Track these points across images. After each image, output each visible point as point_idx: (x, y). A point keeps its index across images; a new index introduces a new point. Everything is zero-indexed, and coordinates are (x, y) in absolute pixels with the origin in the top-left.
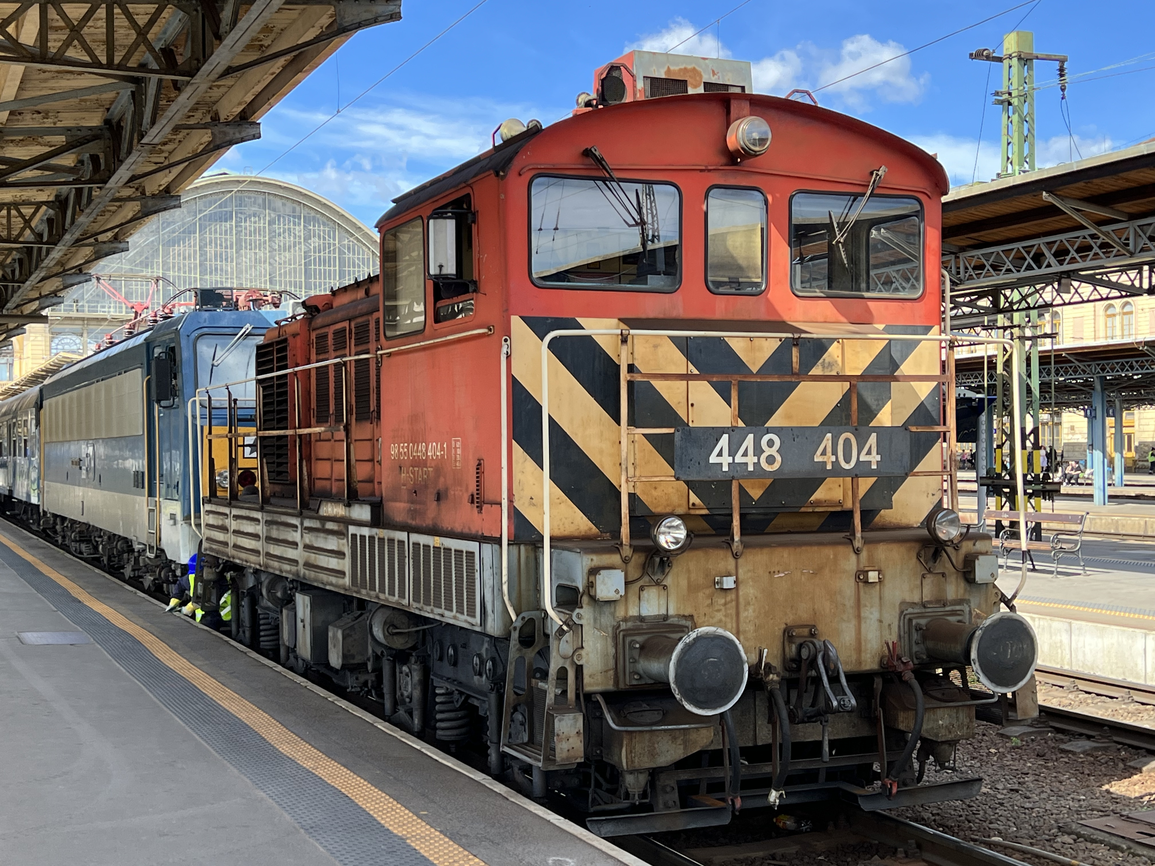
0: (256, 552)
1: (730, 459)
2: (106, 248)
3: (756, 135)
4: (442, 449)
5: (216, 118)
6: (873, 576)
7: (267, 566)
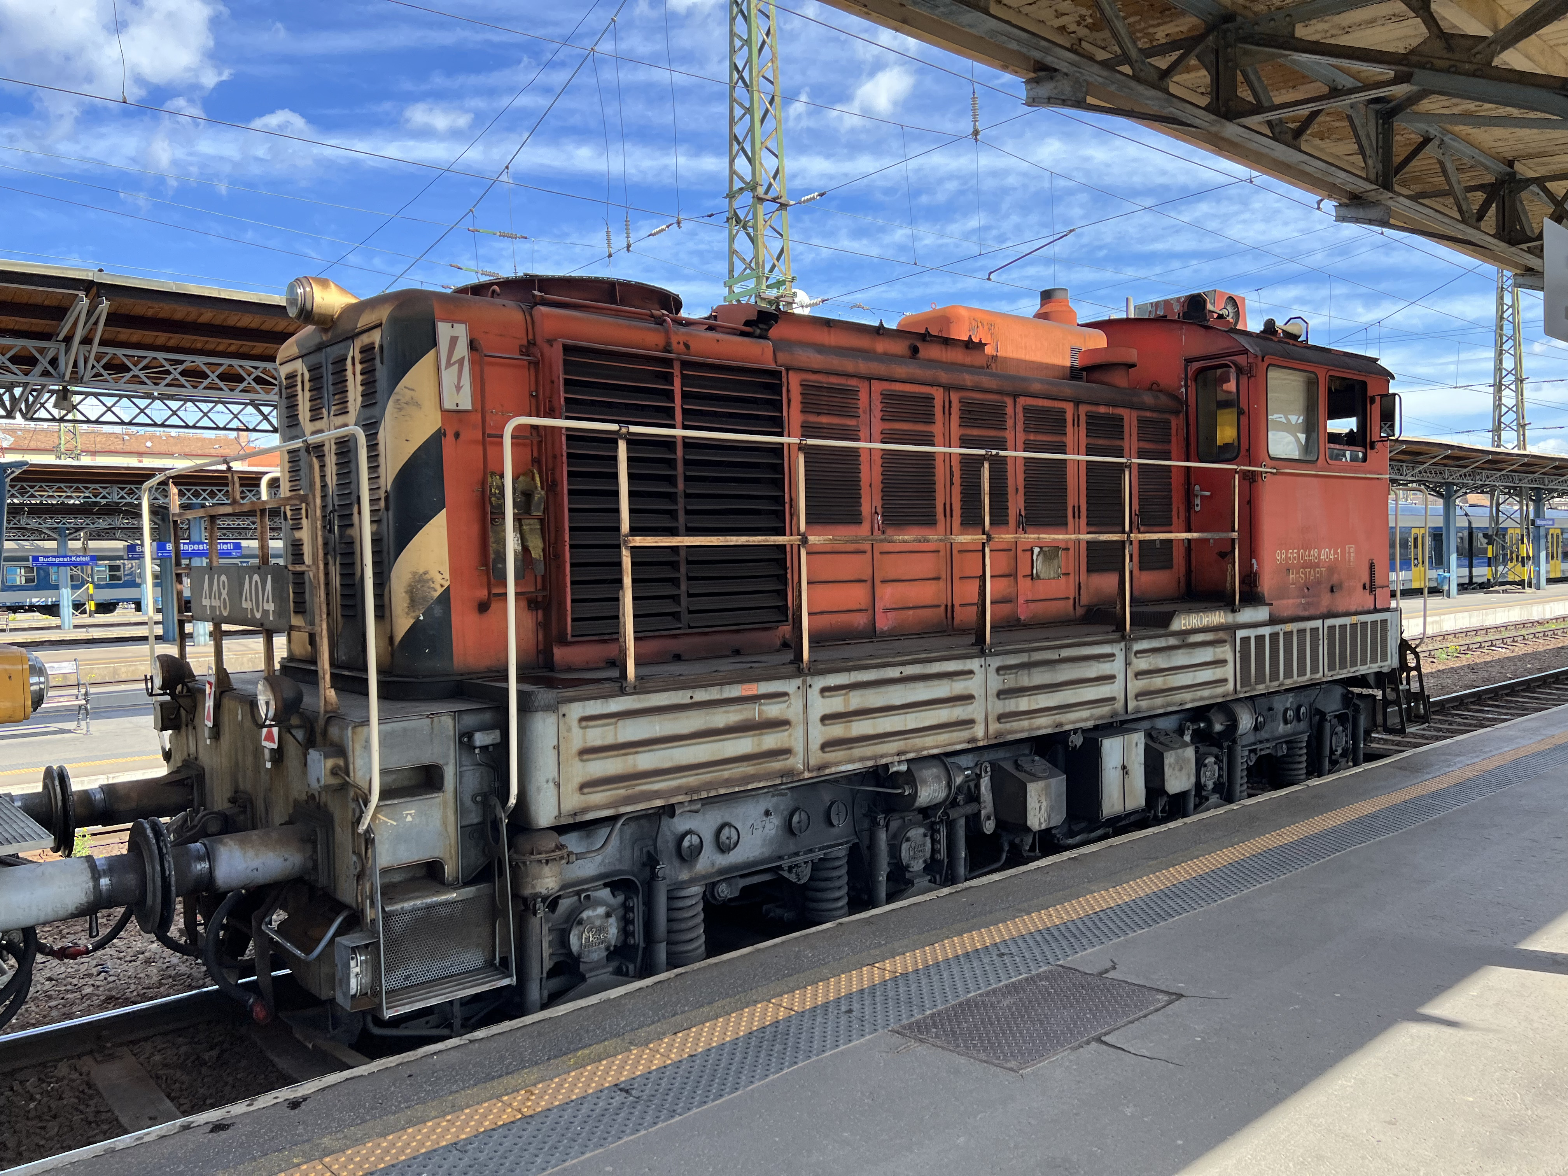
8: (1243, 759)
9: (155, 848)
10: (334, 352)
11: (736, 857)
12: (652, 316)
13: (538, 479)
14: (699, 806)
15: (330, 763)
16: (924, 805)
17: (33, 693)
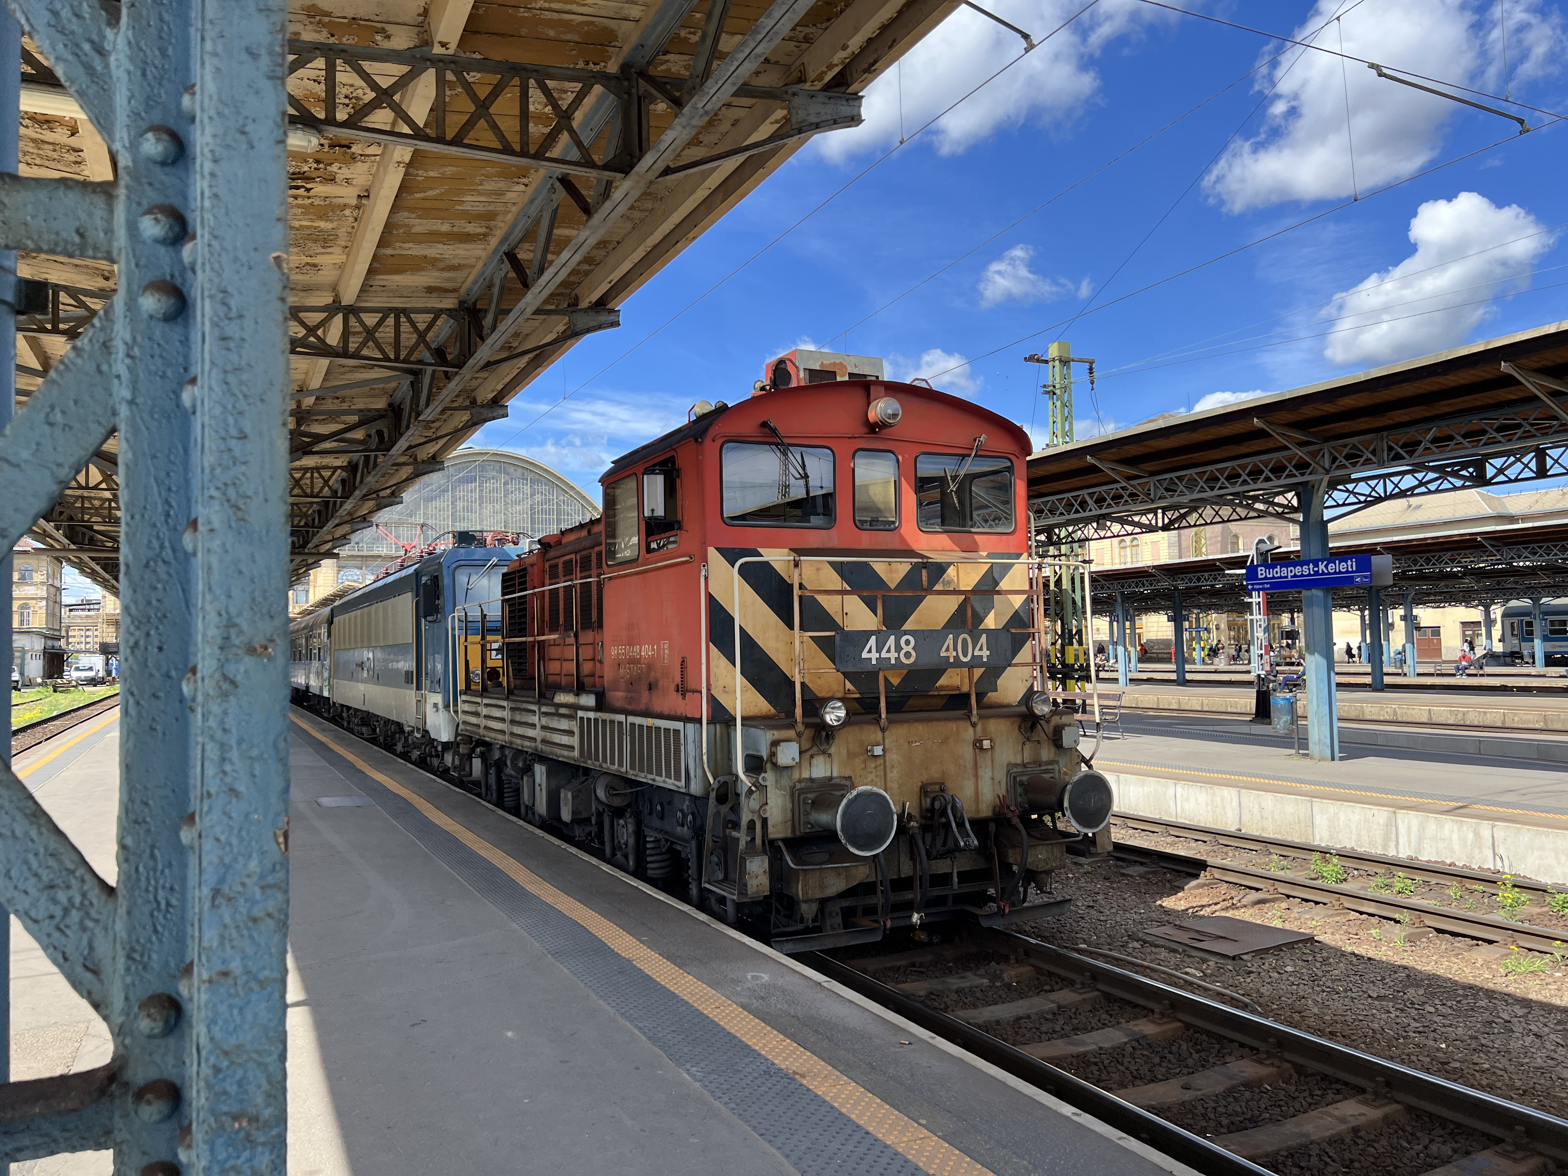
0: (502, 732)
1: (877, 655)
2: (386, 501)
3: (890, 412)
4: (653, 650)
5: (474, 402)
6: (986, 744)
7: (511, 743)
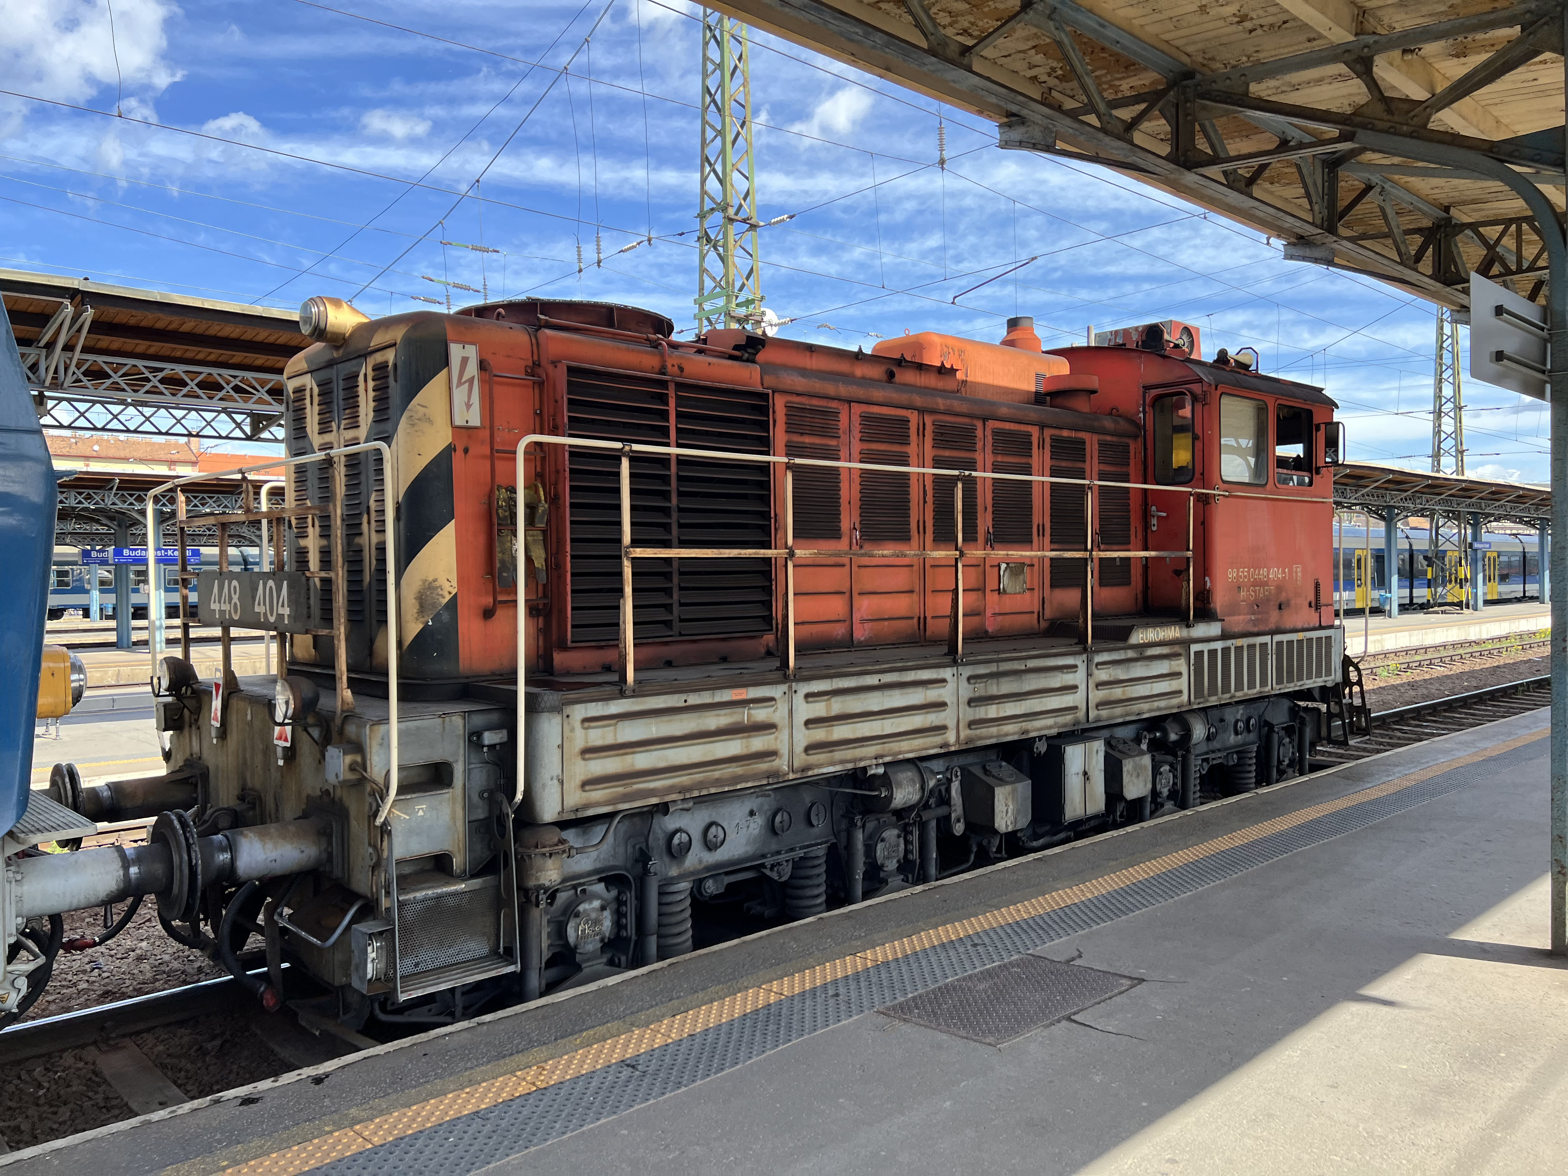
8: (1196, 768)
9: (182, 839)
10: (347, 368)
11: (721, 855)
12: (648, 339)
13: (542, 493)
14: (691, 804)
15: (348, 759)
16: (899, 807)
17: (75, 689)
